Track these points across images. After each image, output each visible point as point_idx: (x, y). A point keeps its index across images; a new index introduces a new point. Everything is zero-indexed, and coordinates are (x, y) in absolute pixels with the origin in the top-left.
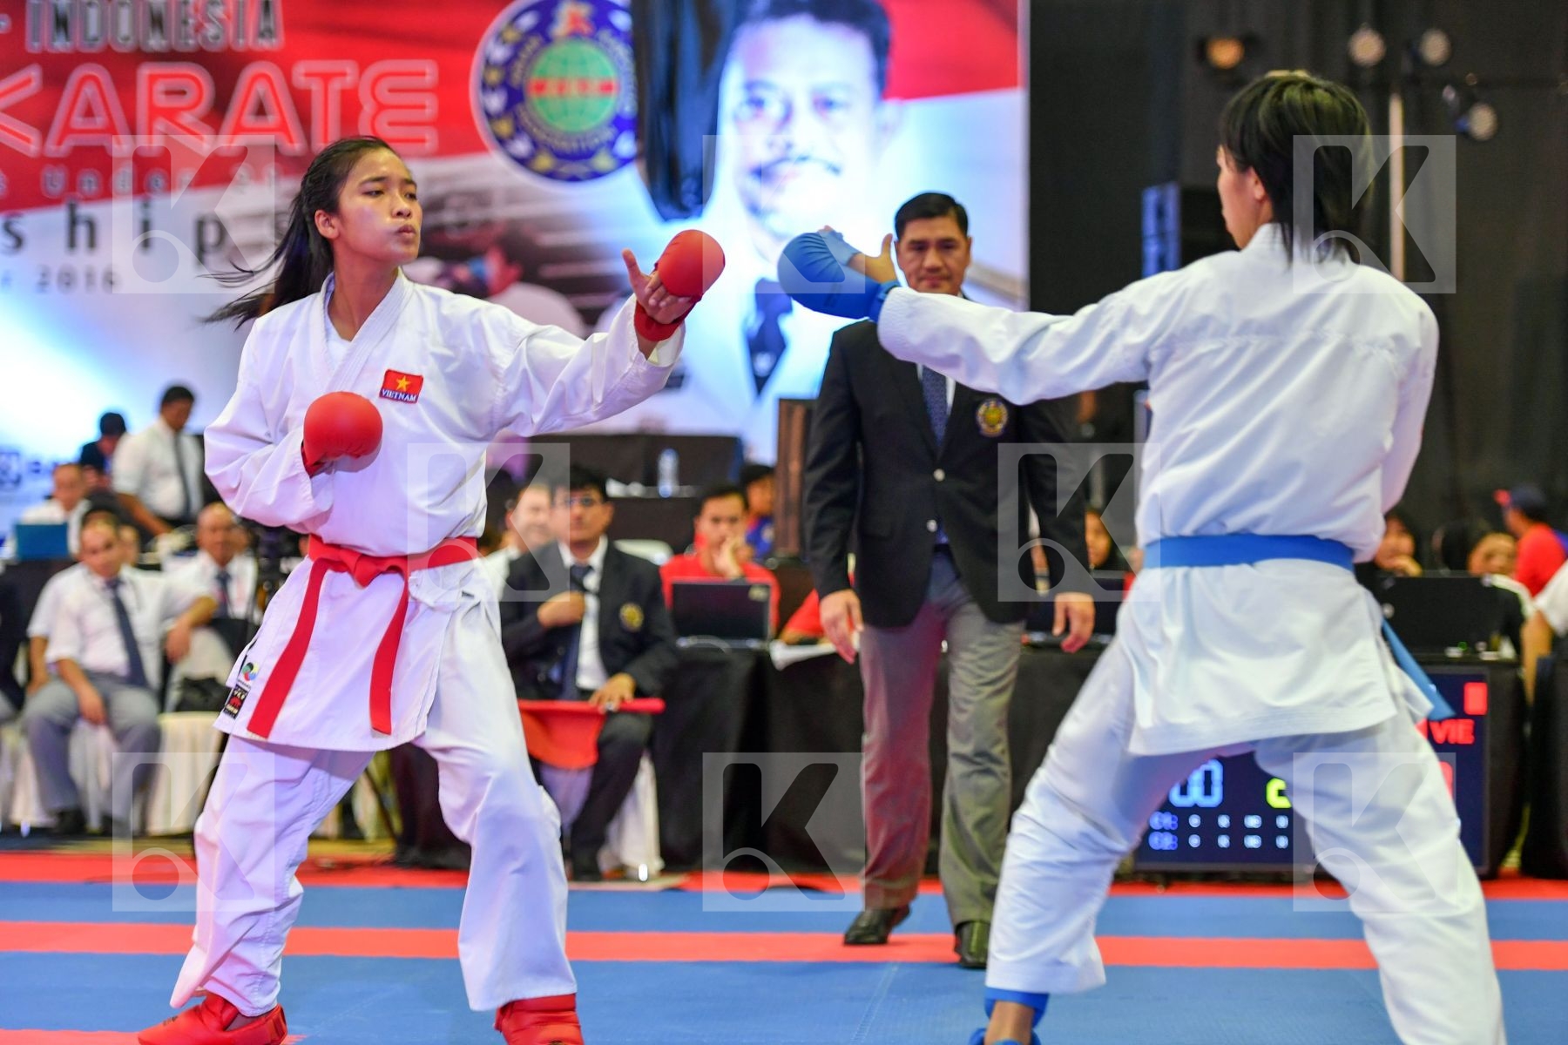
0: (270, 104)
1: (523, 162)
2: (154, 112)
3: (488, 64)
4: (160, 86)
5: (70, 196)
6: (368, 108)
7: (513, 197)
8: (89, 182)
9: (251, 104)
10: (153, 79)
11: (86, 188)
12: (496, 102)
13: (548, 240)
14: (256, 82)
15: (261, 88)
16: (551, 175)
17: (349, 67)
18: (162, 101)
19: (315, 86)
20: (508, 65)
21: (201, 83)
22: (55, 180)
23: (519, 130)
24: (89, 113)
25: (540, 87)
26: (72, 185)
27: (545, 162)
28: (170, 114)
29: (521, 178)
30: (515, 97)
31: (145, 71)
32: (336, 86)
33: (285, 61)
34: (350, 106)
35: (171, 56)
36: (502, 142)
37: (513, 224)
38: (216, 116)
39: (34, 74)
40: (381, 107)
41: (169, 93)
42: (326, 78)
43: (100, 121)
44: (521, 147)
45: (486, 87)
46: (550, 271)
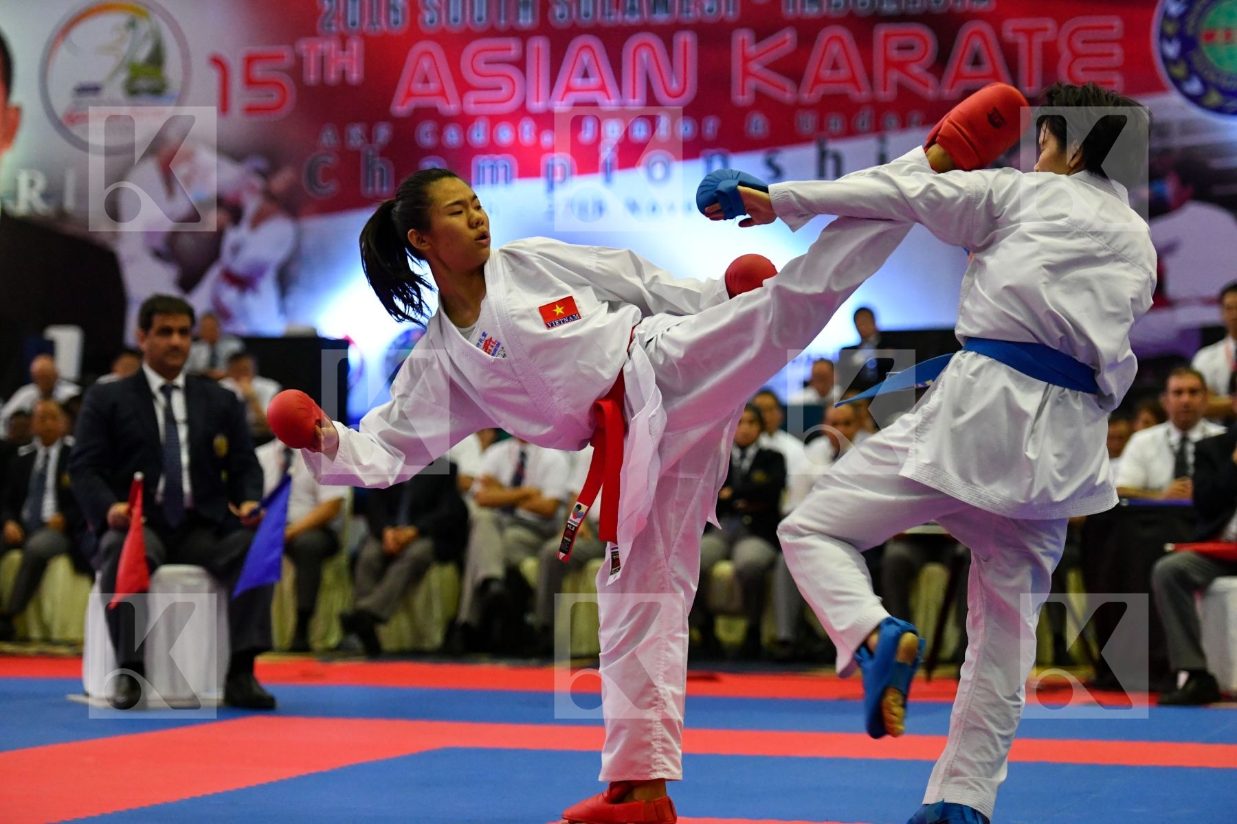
0: (984, 56)
1: (1195, 99)
2: (889, 64)
3: (1166, 16)
4: (894, 42)
5: (819, 136)
6: (1066, 55)
7: (1188, 127)
8: (835, 123)
9: (968, 56)
10: (887, 36)
11: (832, 128)
12: (1172, 50)
13: (1217, 164)
14: (972, 38)
15: (977, 43)
16: (1220, 110)
17: (1050, 24)
18: (895, 55)
19: (1022, 40)
20: (1182, 18)
21: (925, 39)
22: (807, 122)
23: (1192, 72)
24: (835, 66)
25: (1210, 36)
26: (821, 126)
27: (1214, 98)
28: (901, 66)
29: (1195, 112)
30: (1189, 45)
31: (881, 31)
32: (1038, 39)
33: (995, 19)
34: (1050, 54)
35: (902, 18)
36: (1178, 83)
37: (1188, 151)
38: (939, 66)
39: (789, 37)
40: (1076, 55)
41: (900, 48)
42: (1029, 33)
43: (844, 73)
44: (1195, 87)
45: (1164, 36)
46: (1219, 190)
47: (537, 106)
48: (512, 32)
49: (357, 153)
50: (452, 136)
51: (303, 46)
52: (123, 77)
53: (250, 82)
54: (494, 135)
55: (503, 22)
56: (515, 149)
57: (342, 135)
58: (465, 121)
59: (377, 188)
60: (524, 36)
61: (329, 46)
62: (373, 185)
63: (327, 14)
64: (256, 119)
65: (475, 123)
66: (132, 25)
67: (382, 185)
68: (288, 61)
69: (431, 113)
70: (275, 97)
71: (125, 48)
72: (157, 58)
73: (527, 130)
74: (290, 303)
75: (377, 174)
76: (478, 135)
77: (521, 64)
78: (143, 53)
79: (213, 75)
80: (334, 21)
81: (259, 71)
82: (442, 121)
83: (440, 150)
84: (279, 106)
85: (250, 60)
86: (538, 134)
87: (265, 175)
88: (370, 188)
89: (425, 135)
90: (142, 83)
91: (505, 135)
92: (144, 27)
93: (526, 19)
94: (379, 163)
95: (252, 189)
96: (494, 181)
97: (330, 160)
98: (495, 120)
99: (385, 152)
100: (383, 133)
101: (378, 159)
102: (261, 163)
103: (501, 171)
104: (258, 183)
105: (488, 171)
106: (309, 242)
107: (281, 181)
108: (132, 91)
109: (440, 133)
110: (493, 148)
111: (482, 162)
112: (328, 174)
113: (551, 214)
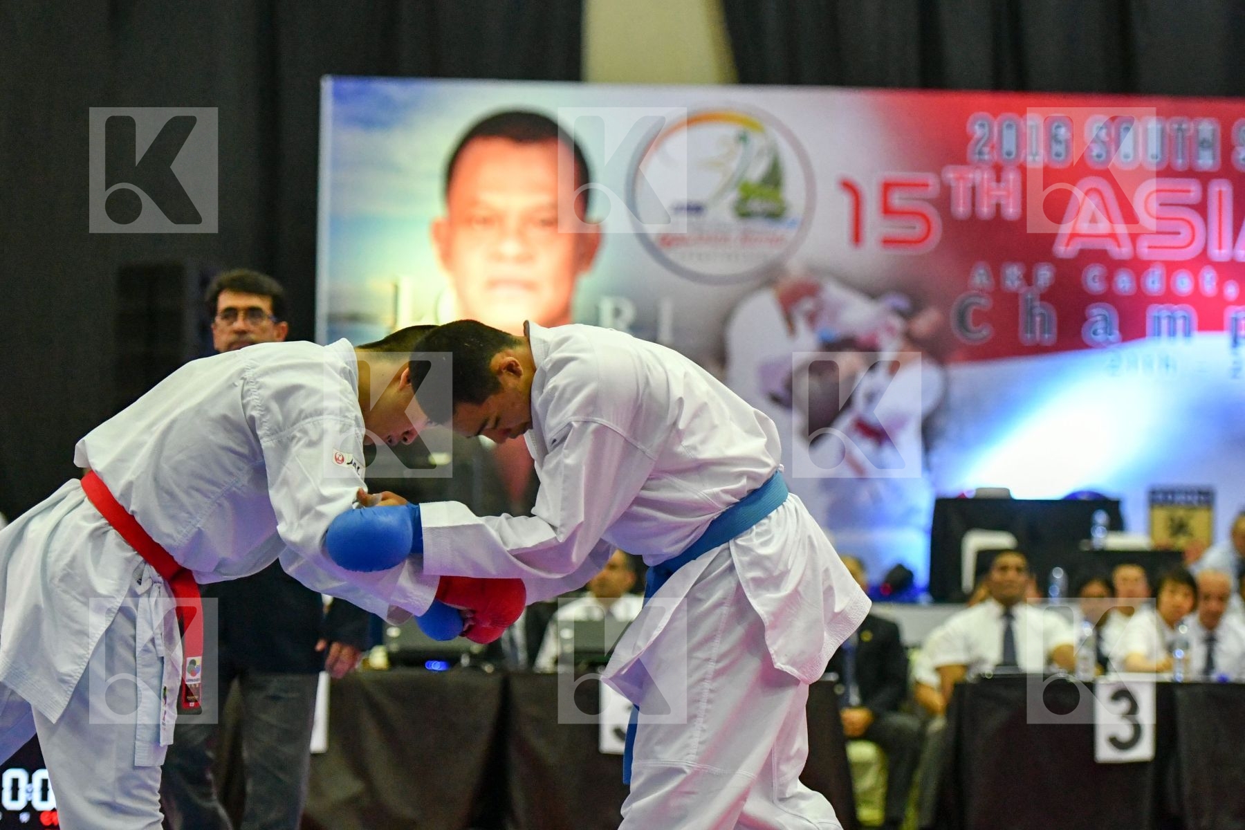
47: (1220, 254)
48: (1191, 173)
49: (1014, 296)
50: (1124, 282)
51: (950, 174)
52: (732, 196)
53: (887, 210)
54: (1171, 283)
55: (1180, 161)
56: (1196, 298)
57: (997, 274)
58: (1138, 267)
59: (1038, 335)
60: (1205, 178)
61: (982, 177)
62: (1033, 332)
63: (979, 140)
64: (893, 252)
65: (1151, 270)
66: (743, 138)
67: (1043, 332)
68: (933, 190)
69: (1100, 256)
70: (918, 228)
71: (734, 165)
72: (774, 178)
73: (1209, 281)
74: (935, 459)
75: (1038, 319)
76: (1154, 282)
77: (1201, 208)
78: (757, 171)
79: (844, 202)
80: (986, 150)
81: (897, 200)
82: (1112, 266)
83: (1109, 297)
84: (921, 240)
85: (887, 187)
86: (1221, 284)
87: (907, 315)
88: (1029, 335)
89: (1093, 279)
90: (756, 205)
91: (1184, 284)
92: (757, 142)
93: (1207, 161)
94: (1039, 308)
95: (890, 330)
96: (1172, 333)
97: (983, 301)
98: (1171, 268)
99: (1046, 296)
100: (1045, 275)
101: (1037, 303)
102: (902, 303)
103: (1180, 323)
104: (897, 323)
105: (1164, 323)
106: (957, 392)
107: (925, 323)
108: (743, 213)
109: (1109, 278)
110: (1170, 297)
111: (1155, 312)
112: (980, 317)
113: (1236, 371)
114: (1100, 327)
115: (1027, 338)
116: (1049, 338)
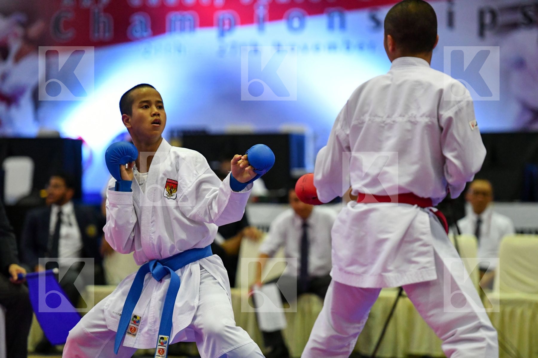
49: (87, 11)
56: (197, 6)
59: (101, 34)
62: (98, 32)
67: (104, 32)
75: (101, 25)
83: (144, 8)
87: (25, 25)
88: (96, 35)
94: (103, 17)
95: (16, 35)
96: (182, 29)
97: (69, 15)
99: (107, 10)
101: (102, 14)
102: (22, 17)
103: (187, 23)
104: (19, 31)
105: (178, 24)
107: (35, 30)
110: (181, 7)
111: (173, 17)
112: (68, 25)
113: (222, 52)
114: (138, 28)
115: (96, 36)
116: (108, 35)
